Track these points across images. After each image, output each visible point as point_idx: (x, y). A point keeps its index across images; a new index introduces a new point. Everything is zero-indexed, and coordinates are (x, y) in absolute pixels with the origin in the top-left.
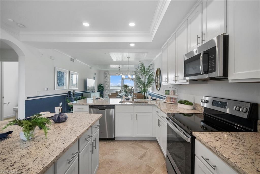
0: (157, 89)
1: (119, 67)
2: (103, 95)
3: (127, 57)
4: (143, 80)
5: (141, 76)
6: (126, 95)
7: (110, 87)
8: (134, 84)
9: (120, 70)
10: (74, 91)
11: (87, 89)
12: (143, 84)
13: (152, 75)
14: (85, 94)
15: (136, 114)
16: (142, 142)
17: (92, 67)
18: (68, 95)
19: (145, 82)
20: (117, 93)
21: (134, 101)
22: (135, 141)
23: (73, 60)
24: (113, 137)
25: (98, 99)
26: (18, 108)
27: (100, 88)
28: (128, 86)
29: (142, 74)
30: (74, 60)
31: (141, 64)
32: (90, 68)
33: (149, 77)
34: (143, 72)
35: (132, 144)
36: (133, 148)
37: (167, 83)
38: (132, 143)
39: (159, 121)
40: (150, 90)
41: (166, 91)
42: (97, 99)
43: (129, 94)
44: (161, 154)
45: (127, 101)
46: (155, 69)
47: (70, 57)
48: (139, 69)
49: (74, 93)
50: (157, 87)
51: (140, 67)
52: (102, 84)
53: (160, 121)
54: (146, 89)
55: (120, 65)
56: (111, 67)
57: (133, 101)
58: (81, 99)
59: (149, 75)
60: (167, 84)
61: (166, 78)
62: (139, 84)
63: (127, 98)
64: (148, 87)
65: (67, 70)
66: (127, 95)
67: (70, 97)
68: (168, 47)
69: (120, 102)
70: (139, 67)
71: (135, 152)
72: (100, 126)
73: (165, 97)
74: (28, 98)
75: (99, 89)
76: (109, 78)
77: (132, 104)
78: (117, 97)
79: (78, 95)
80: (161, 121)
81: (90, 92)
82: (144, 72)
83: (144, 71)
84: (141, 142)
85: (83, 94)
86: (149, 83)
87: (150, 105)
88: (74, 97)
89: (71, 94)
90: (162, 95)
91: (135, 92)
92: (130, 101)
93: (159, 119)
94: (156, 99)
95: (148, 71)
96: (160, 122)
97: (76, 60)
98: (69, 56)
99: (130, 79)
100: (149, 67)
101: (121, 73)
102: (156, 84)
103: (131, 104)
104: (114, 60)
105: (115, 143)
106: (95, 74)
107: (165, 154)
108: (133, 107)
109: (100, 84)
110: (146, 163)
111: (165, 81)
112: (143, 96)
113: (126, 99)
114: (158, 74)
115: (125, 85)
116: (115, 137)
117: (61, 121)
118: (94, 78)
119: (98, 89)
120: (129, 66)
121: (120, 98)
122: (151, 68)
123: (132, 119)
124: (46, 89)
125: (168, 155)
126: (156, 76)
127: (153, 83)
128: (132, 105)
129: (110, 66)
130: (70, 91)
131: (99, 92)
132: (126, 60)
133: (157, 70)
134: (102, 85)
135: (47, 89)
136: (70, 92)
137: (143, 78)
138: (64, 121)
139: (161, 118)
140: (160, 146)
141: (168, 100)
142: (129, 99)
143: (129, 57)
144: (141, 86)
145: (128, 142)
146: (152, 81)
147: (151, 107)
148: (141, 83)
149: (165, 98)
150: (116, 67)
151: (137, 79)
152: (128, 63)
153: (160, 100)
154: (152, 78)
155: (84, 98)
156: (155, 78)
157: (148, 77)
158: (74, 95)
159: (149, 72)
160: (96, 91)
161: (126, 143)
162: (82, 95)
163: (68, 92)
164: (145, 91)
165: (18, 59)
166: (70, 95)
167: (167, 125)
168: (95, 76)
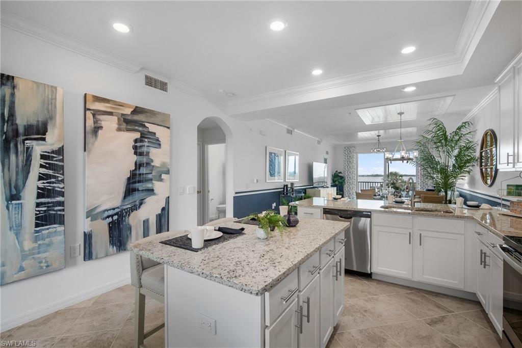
0: (486, 183)
1: (378, 136)
2: (343, 193)
3: (398, 114)
4: (442, 161)
5: (434, 153)
6: (396, 193)
7: (357, 178)
8: (417, 170)
9: (380, 141)
10: (292, 184)
11: (314, 182)
12: (443, 171)
13: (468, 148)
14: (309, 190)
15: (420, 234)
16: (436, 296)
17: (322, 140)
18: (284, 191)
19: (448, 166)
20: (375, 189)
21: (414, 206)
22: (417, 289)
23: (290, 132)
24: (367, 271)
25: (337, 199)
26: (225, 207)
27: (336, 179)
28: (402, 176)
29: (437, 147)
30: (292, 131)
31: (436, 124)
32: (319, 142)
33: (460, 153)
34: (440, 142)
35: (411, 293)
36: (413, 301)
37: (514, 167)
38: (409, 292)
39: (483, 254)
40: (463, 184)
41: (508, 186)
42: (335, 199)
43: (404, 193)
44: (491, 332)
45: (400, 205)
46: (477, 132)
47: (286, 127)
48: (429, 137)
49: (293, 189)
50: (484, 177)
51: (433, 131)
52: (340, 173)
53: (485, 253)
54: (451, 181)
55: (381, 131)
56: (359, 136)
57: (411, 205)
58: (305, 199)
59: (461, 149)
60: (514, 170)
61: (508, 156)
62: (429, 170)
63: (398, 199)
64: (455, 178)
65: (282, 150)
66: (397, 195)
67: (287, 194)
68: (514, 78)
69: (382, 207)
70: (428, 132)
71: (419, 310)
72: (345, 242)
73: (508, 201)
74: (236, 193)
75: (336, 181)
76: (355, 160)
77: (410, 211)
78: (375, 197)
79: (299, 191)
80: (487, 254)
81: (319, 187)
82: (443, 141)
83: (443, 138)
84: (434, 295)
85: (307, 190)
86: (461, 167)
87: (458, 217)
88: (293, 194)
89: (289, 189)
90: (498, 196)
91: (419, 188)
92: (406, 206)
93: (481, 250)
94: (478, 207)
95: (457, 138)
96: (485, 256)
97: (295, 130)
98: (283, 126)
99: (405, 160)
100: (459, 129)
101: (383, 148)
102: (481, 170)
103: (407, 212)
104: (367, 121)
105: (371, 283)
106: (327, 153)
107: (499, 328)
108: (413, 218)
109: (337, 171)
110: (443, 335)
111: (506, 162)
112: (442, 197)
113: (396, 202)
114: (489, 144)
115: (391, 173)
116: (371, 273)
117: (291, 225)
118: (325, 161)
119: (334, 181)
120: (403, 130)
121: (380, 199)
122: (464, 131)
123: (410, 243)
124: (255, 182)
125: (506, 332)
126: (482, 148)
127: (471, 168)
128: (409, 213)
129: (357, 134)
130: (286, 184)
131: (336, 188)
132: (395, 118)
133: (486, 134)
134: (340, 175)
135: (257, 181)
136: (287, 186)
137: (440, 157)
138: (294, 226)
139: (488, 247)
140: (487, 312)
141: (516, 210)
142: (403, 202)
143: (402, 111)
144: (435, 176)
145: (402, 288)
146: (469, 163)
147: (461, 221)
148: (436, 169)
149: (508, 203)
150: (370, 135)
151: (424, 160)
152: (401, 125)
153: (491, 209)
154: (470, 156)
155: (309, 197)
156: (477, 154)
157: (456, 152)
158: (293, 191)
159: (458, 140)
160: (330, 186)
161: (396, 288)
162: (305, 191)
163: (284, 186)
164: (448, 186)
165: (225, 139)
166: (287, 191)
167: (502, 262)
168: (326, 156)
